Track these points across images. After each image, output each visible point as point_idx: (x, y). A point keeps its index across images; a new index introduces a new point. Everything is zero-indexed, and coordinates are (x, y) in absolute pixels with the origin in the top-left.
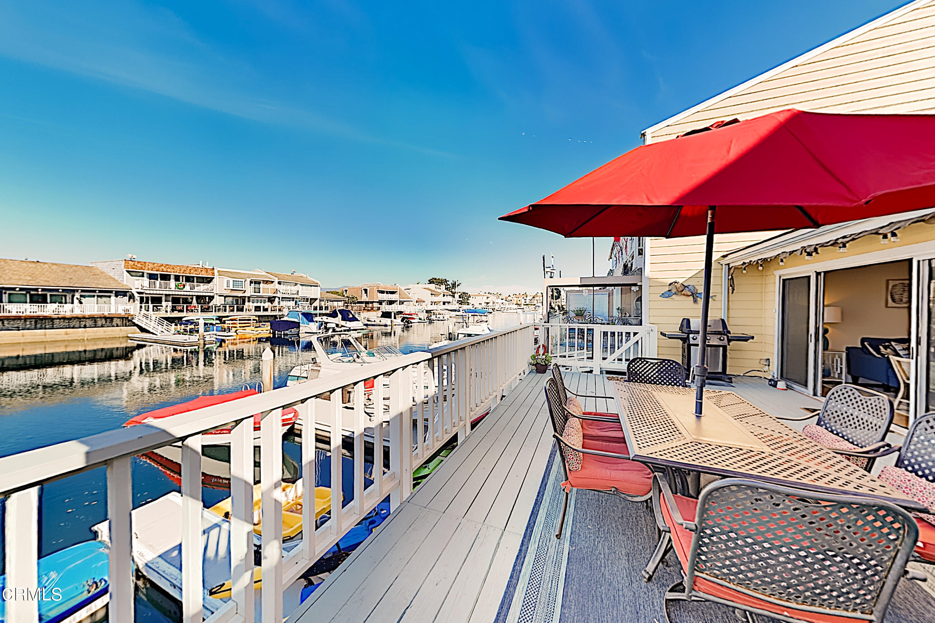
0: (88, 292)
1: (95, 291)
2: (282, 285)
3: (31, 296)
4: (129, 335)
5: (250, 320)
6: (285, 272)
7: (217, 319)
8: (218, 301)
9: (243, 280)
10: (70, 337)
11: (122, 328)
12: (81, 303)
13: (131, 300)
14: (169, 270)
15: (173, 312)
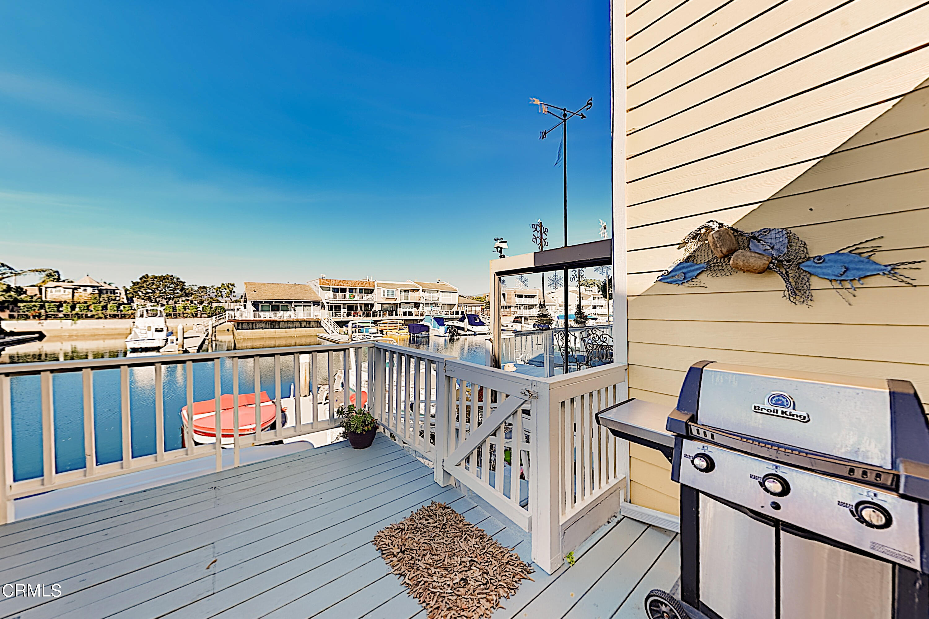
0: (298, 303)
1: (301, 302)
2: (426, 293)
3: (272, 306)
4: (318, 334)
5: (397, 323)
6: (430, 281)
7: (372, 323)
8: (377, 308)
9: (395, 290)
10: (288, 335)
11: (316, 328)
12: (295, 310)
13: (323, 309)
14: (345, 285)
15: (348, 317)
